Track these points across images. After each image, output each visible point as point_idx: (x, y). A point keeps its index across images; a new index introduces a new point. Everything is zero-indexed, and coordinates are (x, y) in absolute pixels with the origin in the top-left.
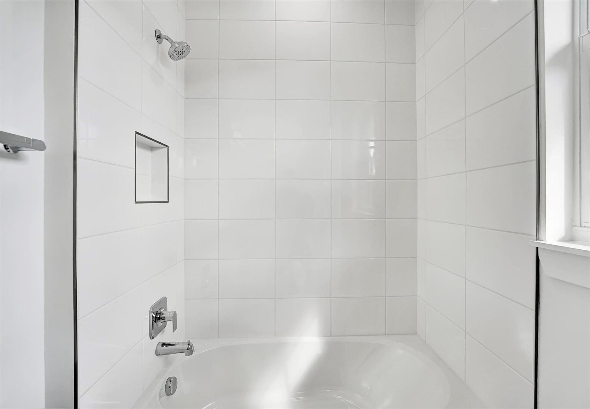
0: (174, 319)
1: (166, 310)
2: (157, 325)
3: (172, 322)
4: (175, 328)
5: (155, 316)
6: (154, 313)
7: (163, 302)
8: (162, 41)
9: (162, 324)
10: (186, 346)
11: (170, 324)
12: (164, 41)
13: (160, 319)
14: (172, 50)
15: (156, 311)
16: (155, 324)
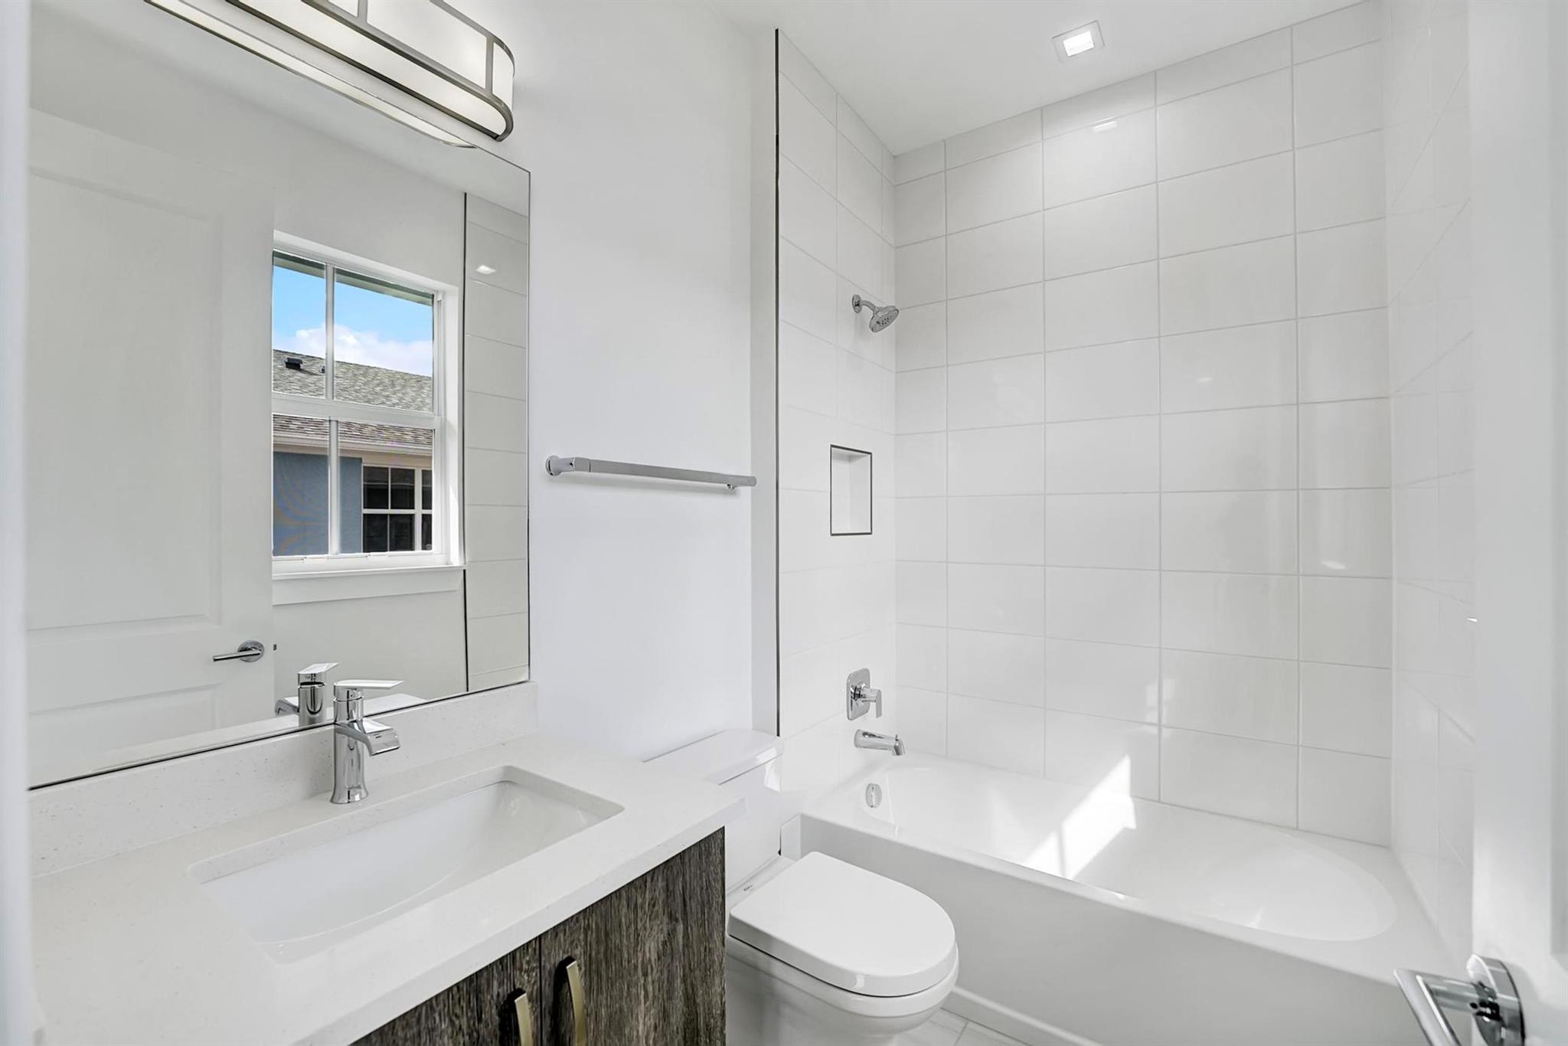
0: (878, 700)
1: (868, 686)
2: (857, 704)
3: (874, 703)
4: (879, 714)
5: (853, 691)
6: (852, 687)
7: (864, 674)
8: (861, 309)
9: (863, 704)
10: (893, 743)
11: (873, 705)
12: (864, 308)
13: (859, 696)
14: (874, 322)
15: (855, 684)
16: (853, 700)
